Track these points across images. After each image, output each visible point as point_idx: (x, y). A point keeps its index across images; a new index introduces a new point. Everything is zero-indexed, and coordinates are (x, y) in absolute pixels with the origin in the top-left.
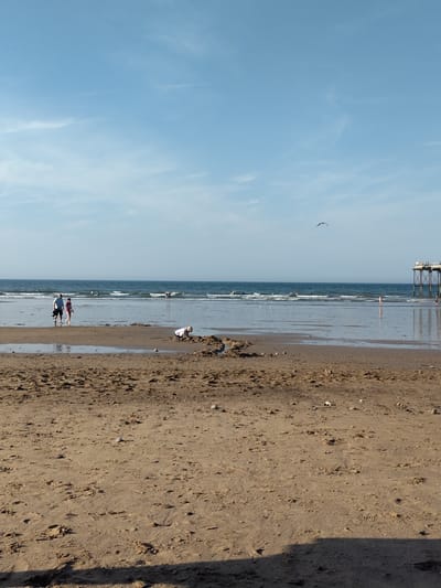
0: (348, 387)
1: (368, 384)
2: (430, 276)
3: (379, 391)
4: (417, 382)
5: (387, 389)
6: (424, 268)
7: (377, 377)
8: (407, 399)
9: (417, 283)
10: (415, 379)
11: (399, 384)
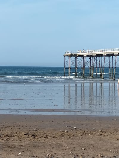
0: (10, 144)
1: (26, 141)
2: (76, 61)
3: (34, 146)
4: (63, 139)
5: (40, 145)
6: (72, 55)
7: (34, 136)
8: (54, 151)
9: (67, 66)
10: (62, 136)
11: (50, 140)
